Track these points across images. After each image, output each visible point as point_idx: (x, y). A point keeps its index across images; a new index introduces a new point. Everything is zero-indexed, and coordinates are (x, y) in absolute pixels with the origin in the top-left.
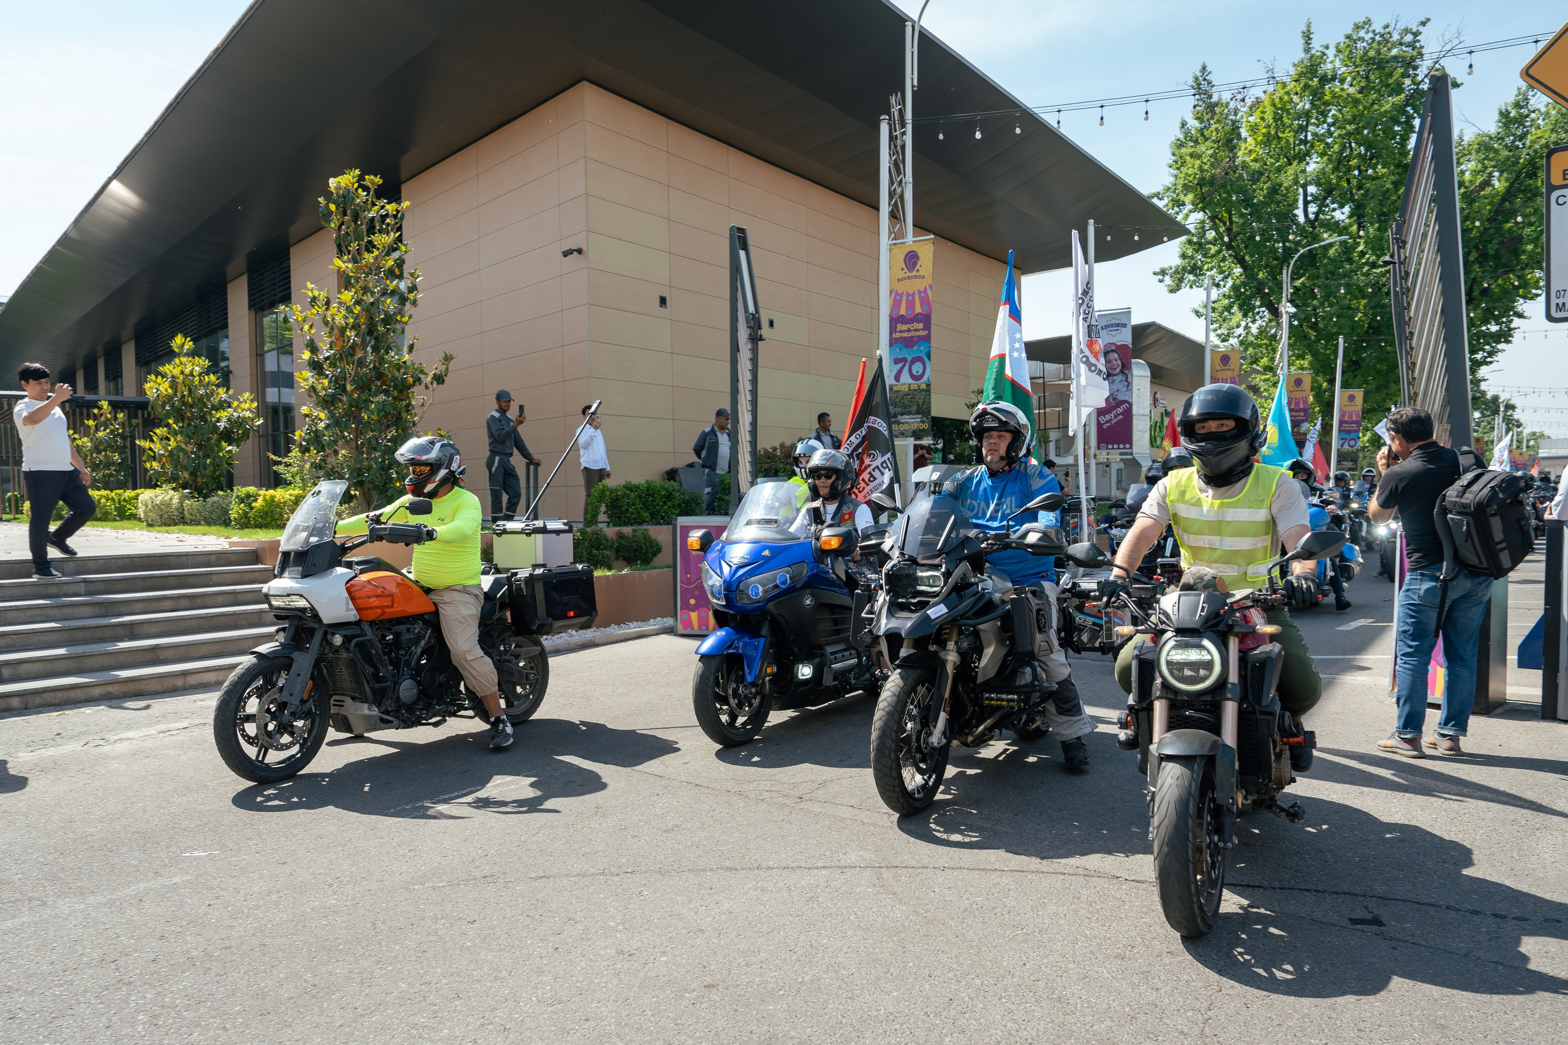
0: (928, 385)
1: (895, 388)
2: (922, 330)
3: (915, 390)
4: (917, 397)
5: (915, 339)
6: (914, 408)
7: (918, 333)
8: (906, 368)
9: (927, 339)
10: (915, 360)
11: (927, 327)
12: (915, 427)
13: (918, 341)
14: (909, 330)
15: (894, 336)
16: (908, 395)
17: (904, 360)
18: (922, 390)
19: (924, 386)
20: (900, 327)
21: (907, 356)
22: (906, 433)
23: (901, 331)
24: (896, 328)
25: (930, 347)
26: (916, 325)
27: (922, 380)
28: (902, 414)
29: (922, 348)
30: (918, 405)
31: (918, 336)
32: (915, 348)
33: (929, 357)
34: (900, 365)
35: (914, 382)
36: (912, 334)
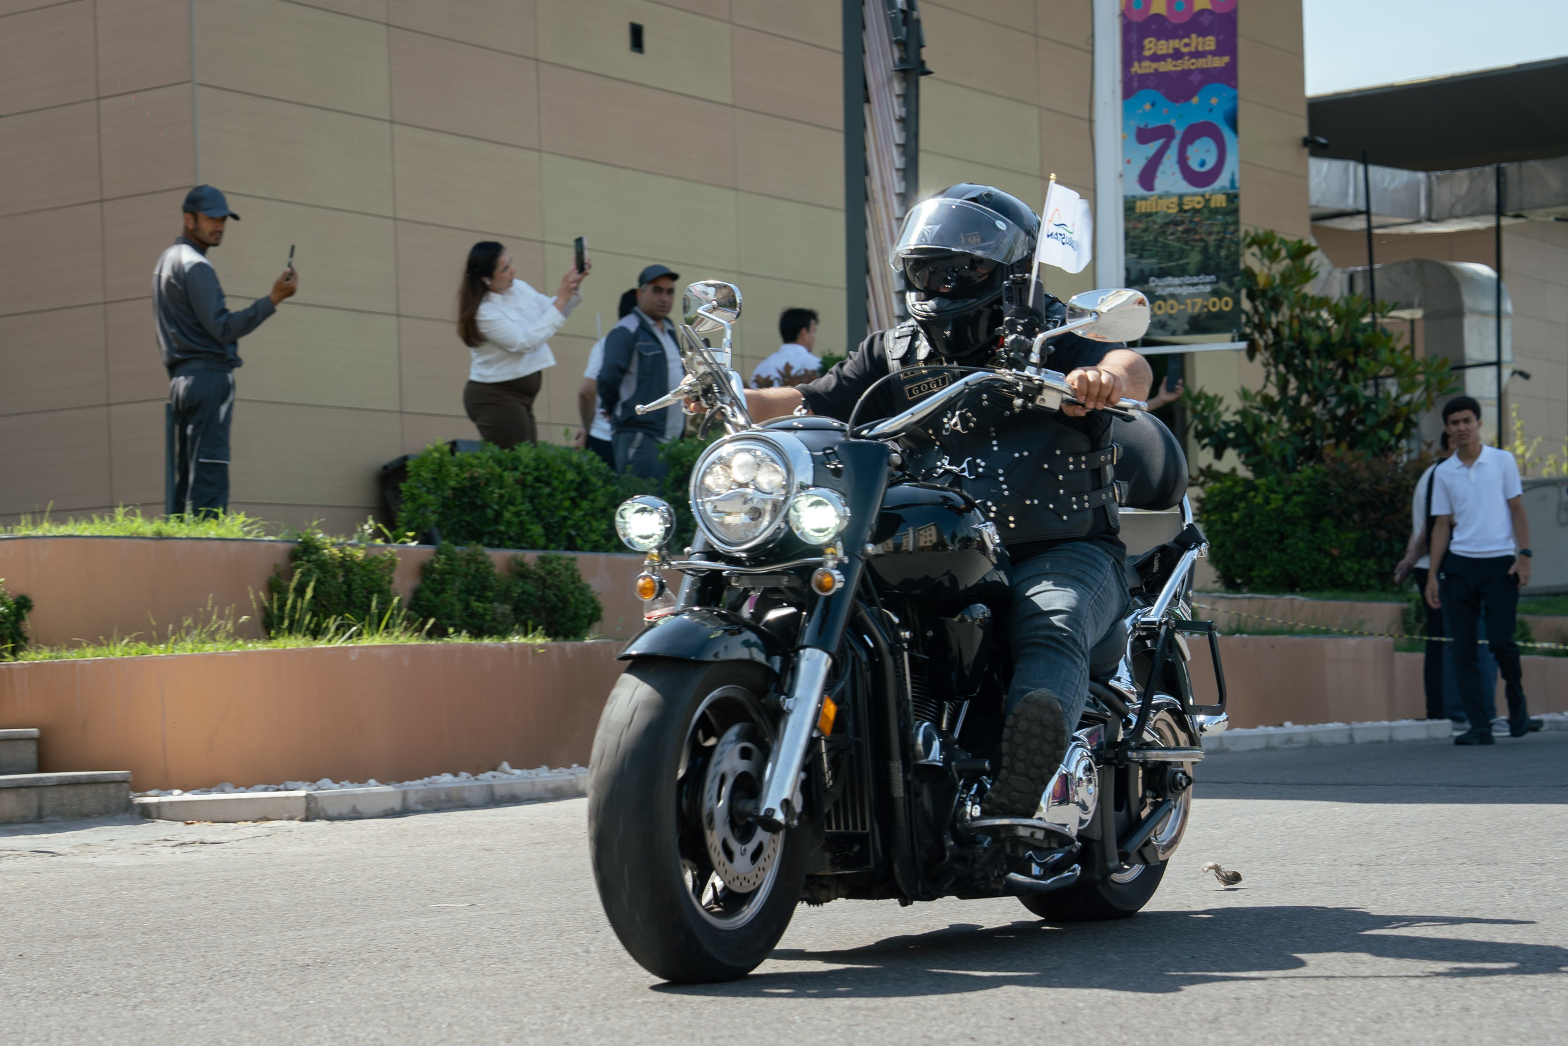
0: (1232, 198)
1: (1141, 207)
2: (1214, 53)
3: (1196, 211)
4: (1202, 229)
5: (1196, 79)
6: (1195, 258)
7: (1202, 63)
8: (1172, 155)
9: (1229, 76)
10: (1193, 133)
11: (1228, 46)
12: (1195, 307)
13: (1202, 84)
14: (1177, 55)
15: (1136, 68)
16: (1177, 223)
17: (1166, 132)
18: (1216, 211)
19: (1220, 201)
20: (1151, 46)
21: (1172, 122)
22: (1173, 324)
23: (1155, 58)
24: (1141, 48)
25: (1235, 98)
26: (1196, 42)
27: (1217, 185)
28: (1162, 274)
29: (1214, 101)
30: (1205, 250)
31: (1203, 71)
32: (1195, 100)
33: (1233, 123)
34: (1153, 147)
35: (1192, 189)
36: (1187, 64)
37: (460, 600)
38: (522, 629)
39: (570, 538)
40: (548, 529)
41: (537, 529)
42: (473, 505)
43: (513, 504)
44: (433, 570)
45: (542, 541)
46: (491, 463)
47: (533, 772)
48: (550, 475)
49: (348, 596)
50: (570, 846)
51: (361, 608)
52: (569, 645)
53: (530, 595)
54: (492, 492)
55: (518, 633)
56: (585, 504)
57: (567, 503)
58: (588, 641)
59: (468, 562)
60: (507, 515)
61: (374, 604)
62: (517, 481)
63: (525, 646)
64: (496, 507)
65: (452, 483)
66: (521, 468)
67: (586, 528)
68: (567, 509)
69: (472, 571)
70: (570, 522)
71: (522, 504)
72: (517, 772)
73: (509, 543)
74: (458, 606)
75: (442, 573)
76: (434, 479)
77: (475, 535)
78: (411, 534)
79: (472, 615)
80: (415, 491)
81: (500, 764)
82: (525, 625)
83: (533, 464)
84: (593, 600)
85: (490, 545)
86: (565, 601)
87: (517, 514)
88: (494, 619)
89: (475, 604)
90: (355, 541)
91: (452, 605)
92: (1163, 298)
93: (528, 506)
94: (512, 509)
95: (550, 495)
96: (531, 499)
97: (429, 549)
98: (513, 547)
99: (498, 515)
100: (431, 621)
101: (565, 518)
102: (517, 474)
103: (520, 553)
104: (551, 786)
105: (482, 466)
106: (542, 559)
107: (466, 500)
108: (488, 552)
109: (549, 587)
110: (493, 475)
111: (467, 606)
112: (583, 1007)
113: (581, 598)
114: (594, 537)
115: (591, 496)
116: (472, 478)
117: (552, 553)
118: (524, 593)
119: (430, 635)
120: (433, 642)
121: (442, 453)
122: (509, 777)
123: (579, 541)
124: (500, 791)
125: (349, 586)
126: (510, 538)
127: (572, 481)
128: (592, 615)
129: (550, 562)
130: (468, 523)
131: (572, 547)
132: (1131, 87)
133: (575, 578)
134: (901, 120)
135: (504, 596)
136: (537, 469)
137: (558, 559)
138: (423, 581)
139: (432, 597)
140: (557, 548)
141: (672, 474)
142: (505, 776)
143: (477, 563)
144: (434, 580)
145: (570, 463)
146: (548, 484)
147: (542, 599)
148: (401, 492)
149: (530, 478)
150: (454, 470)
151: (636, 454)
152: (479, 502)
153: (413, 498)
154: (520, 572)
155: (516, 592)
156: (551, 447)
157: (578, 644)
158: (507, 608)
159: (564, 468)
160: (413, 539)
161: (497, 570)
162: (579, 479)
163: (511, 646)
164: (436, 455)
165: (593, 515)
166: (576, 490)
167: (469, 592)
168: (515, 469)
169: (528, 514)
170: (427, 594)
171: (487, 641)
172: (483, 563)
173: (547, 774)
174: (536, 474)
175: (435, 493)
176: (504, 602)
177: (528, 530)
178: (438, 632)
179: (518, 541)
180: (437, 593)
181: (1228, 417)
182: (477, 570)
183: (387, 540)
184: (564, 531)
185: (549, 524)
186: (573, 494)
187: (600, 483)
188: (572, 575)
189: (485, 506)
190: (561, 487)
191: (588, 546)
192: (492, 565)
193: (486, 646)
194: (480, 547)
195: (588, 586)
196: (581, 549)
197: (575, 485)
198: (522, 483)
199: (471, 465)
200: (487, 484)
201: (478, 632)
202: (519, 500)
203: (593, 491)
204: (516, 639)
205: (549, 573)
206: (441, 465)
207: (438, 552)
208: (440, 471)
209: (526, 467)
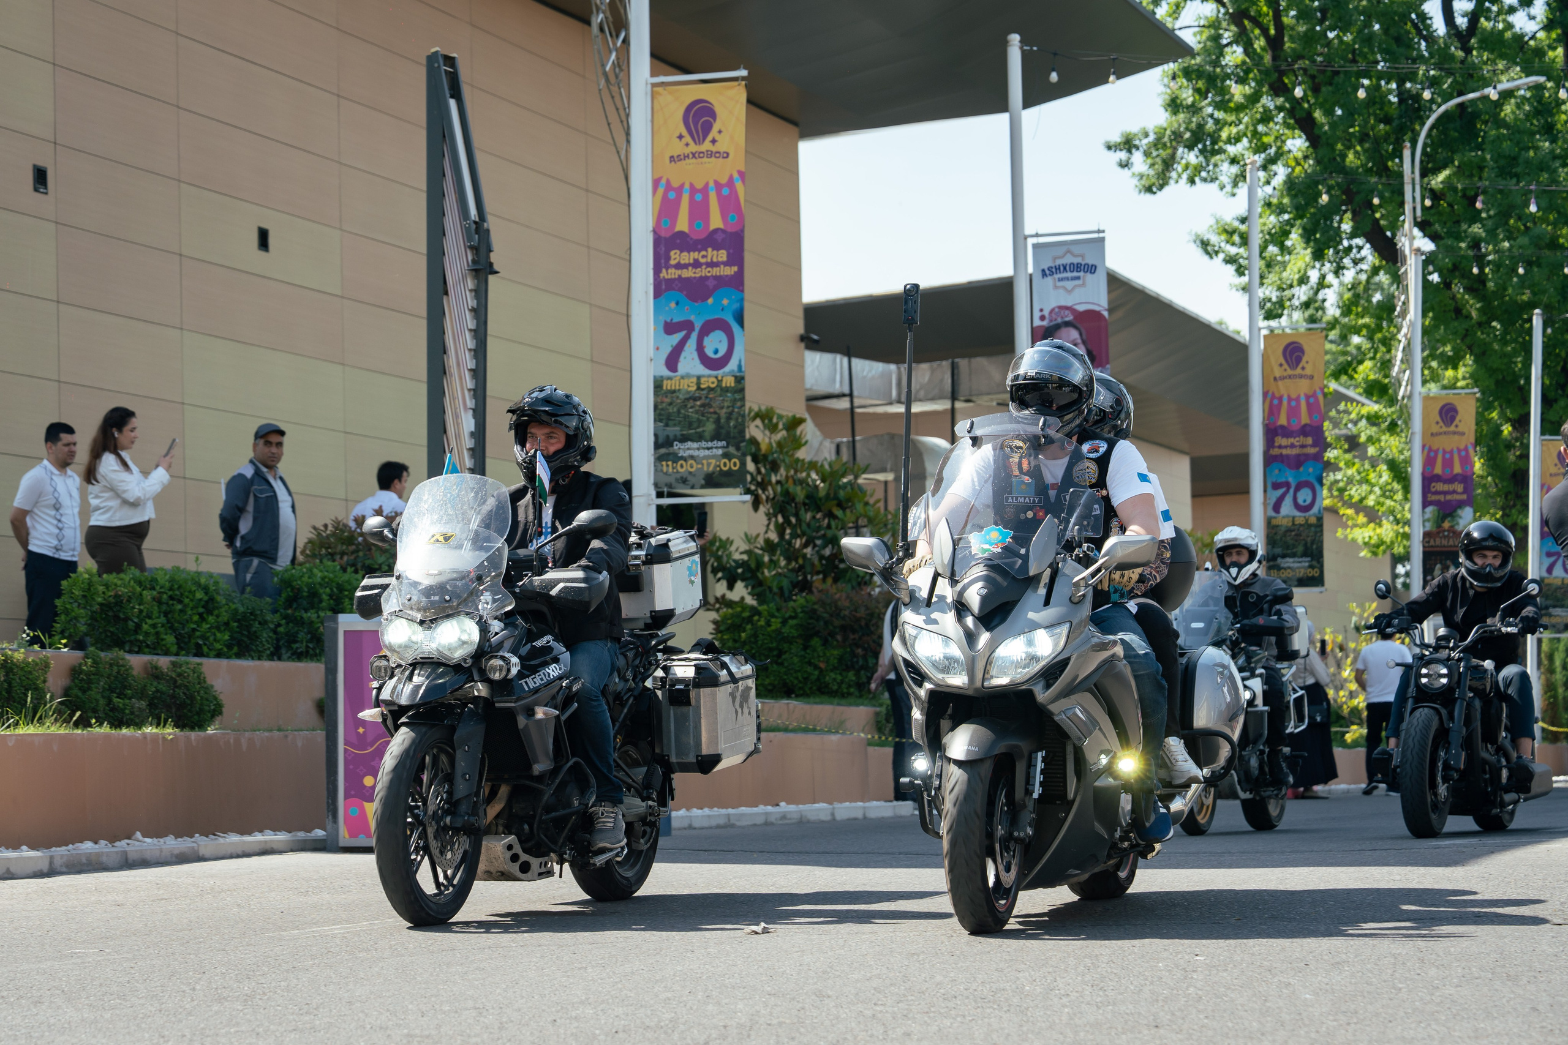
37: (103, 697)
38: (155, 721)
39: (198, 646)
40: (179, 639)
41: (170, 639)
42: (116, 617)
43: (150, 618)
44: (81, 672)
45: (174, 649)
46: (132, 583)
47: (162, 840)
48: (182, 594)
49: (9, 692)
50: (188, 901)
51: (19, 703)
52: (194, 735)
53: (162, 693)
54: (133, 608)
55: (151, 725)
56: (211, 619)
57: (196, 618)
58: (210, 731)
59: (111, 665)
60: (145, 627)
61: (29, 699)
62: (154, 599)
63: (157, 734)
64: (136, 620)
65: (100, 600)
66: (158, 588)
67: (211, 639)
68: (195, 623)
69: (114, 673)
70: (198, 634)
71: (159, 617)
72: (148, 840)
73: (146, 650)
74: (102, 702)
75: (88, 674)
76: (84, 596)
77: (119, 644)
78: (64, 641)
79: (114, 709)
80: (68, 606)
81: (134, 833)
82: (159, 719)
83: (168, 585)
84: (215, 698)
85: (130, 652)
86: (192, 698)
87: (154, 626)
88: (132, 713)
89: (116, 700)
90: (15, 646)
91: (97, 701)
92: (685, 459)
93: (163, 619)
94: (149, 622)
95: (181, 611)
96: (166, 614)
97: (79, 654)
98: (150, 653)
99: (138, 627)
100: (78, 714)
101: (194, 630)
102: (155, 593)
103: (155, 658)
104: (176, 852)
105: (125, 587)
106: (174, 664)
107: (110, 614)
108: (128, 657)
109: (179, 687)
110: (134, 594)
111: (110, 701)
112: (184, 1036)
113: (206, 696)
114: (218, 646)
115: (216, 612)
116: (116, 596)
117: (182, 659)
118: (157, 691)
119: (76, 725)
120: (79, 731)
121: (91, 574)
122: (142, 844)
123: (205, 649)
124: (132, 856)
125: (10, 684)
126: (148, 646)
127: (201, 600)
128: (214, 710)
129: (181, 666)
130: (112, 633)
131: (199, 654)
132: (660, 288)
133: (201, 680)
134: (473, 310)
135: (141, 694)
136: (171, 589)
137: (187, 663)
138: (73, 681)
139: (80, 694)
140: (187, 655)
141: (284, 595)
142: (137, 843)
143: (118, 665)
144: (82, 680)
145: (199, 585)
146: (180, 602)
147: (173, 696)
148: (56, 607)
149: (165, 596)
150: (101, 588)
151: (252, 578)
152: (122, 616)
153: (67, 612)
154: (155, 674)
155: (151, 690)
156: (184, 571)
157: (201, 734)
158: (143, 704)
159: (194, 588)
160: (65, 646)
161: (135, 673)
162: (206, 598)
163: (144, 735)
164: (87, 576)
165: (218, 628)
166: (203, 607)
167: (112, 690)
168: (153, 588)
169: (163, 626)
170: (76, 691)
171: (124, 731)
172: (123, 666)
173: (174, 842)
174: (170, 593)
175: (85, 608)
176: (141, 699)
177: (163, 640)
178: (83, 723)
179: (154, 649)
180: (84, 692)
181: (737, 556)
182: (118, 672)
183: (43, 646)
184: (193, 641)
185: (180, 634)
186: (201, 610)
187: (224, 602)
188: (199, 677)
189: (127, 619)
190: (191, 605)
191: (212, 653)
192: (131, 667)
193: (124, 735)
194: (121, 653)
195: (212, 686)
196: (207, 656)
197: (203, 603)
198: (159, 602)
199: (116, 585)
200: (129, 601)
201: (117, 724)
202: (155, 614)
203: (218, 608)
204: (149, 730)
205: (179, 675)
206: (90, 584)
207: (86, 657)
208: (89, 589)
209: (161, 587)
